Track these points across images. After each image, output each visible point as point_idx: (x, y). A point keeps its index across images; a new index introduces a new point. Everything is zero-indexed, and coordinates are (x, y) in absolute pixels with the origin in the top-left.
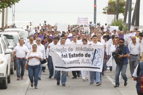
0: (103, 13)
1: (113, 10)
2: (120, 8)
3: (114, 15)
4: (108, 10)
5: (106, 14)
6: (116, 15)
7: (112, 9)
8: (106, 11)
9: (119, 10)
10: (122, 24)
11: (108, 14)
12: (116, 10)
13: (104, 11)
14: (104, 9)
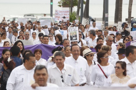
0: (58, 6)
1: (68, 4)
2: (74, 2)
3: (69, 8)
4: (63, 3)
5: (61, 7)
6: (70, 8)
7: (66, 3)
8: (61, 4)
9: (74, 3)
10: (75, 16)
11: (63, 7)
12: (70, 3)
13: (59, 4)
14: (59, 3)
